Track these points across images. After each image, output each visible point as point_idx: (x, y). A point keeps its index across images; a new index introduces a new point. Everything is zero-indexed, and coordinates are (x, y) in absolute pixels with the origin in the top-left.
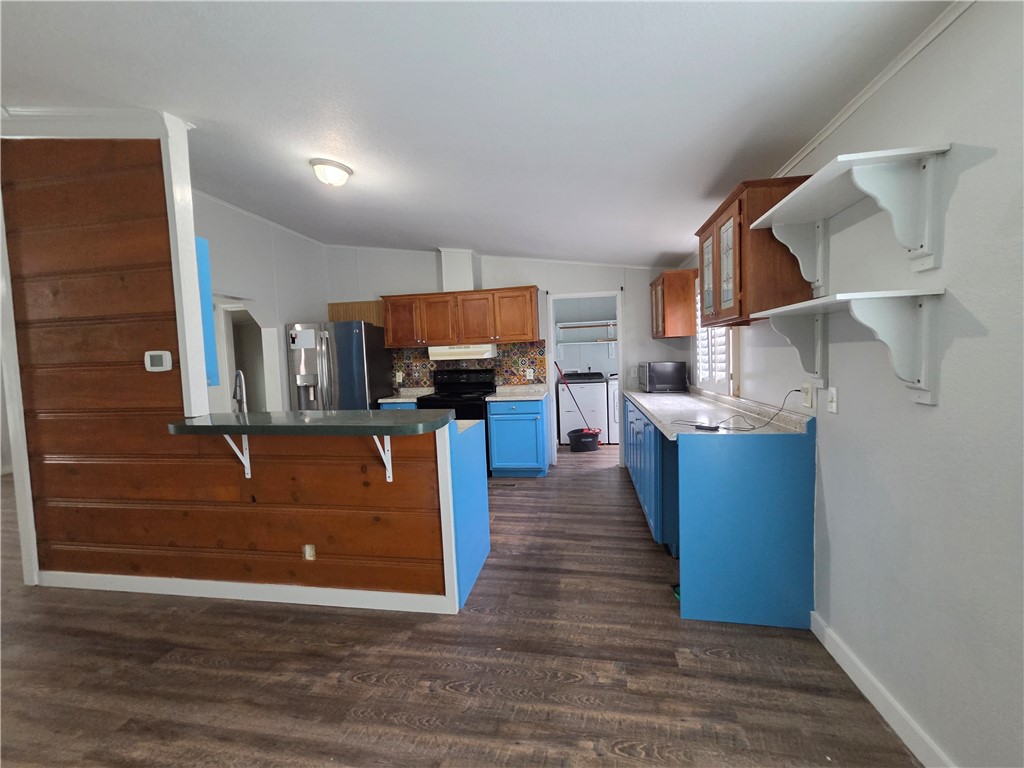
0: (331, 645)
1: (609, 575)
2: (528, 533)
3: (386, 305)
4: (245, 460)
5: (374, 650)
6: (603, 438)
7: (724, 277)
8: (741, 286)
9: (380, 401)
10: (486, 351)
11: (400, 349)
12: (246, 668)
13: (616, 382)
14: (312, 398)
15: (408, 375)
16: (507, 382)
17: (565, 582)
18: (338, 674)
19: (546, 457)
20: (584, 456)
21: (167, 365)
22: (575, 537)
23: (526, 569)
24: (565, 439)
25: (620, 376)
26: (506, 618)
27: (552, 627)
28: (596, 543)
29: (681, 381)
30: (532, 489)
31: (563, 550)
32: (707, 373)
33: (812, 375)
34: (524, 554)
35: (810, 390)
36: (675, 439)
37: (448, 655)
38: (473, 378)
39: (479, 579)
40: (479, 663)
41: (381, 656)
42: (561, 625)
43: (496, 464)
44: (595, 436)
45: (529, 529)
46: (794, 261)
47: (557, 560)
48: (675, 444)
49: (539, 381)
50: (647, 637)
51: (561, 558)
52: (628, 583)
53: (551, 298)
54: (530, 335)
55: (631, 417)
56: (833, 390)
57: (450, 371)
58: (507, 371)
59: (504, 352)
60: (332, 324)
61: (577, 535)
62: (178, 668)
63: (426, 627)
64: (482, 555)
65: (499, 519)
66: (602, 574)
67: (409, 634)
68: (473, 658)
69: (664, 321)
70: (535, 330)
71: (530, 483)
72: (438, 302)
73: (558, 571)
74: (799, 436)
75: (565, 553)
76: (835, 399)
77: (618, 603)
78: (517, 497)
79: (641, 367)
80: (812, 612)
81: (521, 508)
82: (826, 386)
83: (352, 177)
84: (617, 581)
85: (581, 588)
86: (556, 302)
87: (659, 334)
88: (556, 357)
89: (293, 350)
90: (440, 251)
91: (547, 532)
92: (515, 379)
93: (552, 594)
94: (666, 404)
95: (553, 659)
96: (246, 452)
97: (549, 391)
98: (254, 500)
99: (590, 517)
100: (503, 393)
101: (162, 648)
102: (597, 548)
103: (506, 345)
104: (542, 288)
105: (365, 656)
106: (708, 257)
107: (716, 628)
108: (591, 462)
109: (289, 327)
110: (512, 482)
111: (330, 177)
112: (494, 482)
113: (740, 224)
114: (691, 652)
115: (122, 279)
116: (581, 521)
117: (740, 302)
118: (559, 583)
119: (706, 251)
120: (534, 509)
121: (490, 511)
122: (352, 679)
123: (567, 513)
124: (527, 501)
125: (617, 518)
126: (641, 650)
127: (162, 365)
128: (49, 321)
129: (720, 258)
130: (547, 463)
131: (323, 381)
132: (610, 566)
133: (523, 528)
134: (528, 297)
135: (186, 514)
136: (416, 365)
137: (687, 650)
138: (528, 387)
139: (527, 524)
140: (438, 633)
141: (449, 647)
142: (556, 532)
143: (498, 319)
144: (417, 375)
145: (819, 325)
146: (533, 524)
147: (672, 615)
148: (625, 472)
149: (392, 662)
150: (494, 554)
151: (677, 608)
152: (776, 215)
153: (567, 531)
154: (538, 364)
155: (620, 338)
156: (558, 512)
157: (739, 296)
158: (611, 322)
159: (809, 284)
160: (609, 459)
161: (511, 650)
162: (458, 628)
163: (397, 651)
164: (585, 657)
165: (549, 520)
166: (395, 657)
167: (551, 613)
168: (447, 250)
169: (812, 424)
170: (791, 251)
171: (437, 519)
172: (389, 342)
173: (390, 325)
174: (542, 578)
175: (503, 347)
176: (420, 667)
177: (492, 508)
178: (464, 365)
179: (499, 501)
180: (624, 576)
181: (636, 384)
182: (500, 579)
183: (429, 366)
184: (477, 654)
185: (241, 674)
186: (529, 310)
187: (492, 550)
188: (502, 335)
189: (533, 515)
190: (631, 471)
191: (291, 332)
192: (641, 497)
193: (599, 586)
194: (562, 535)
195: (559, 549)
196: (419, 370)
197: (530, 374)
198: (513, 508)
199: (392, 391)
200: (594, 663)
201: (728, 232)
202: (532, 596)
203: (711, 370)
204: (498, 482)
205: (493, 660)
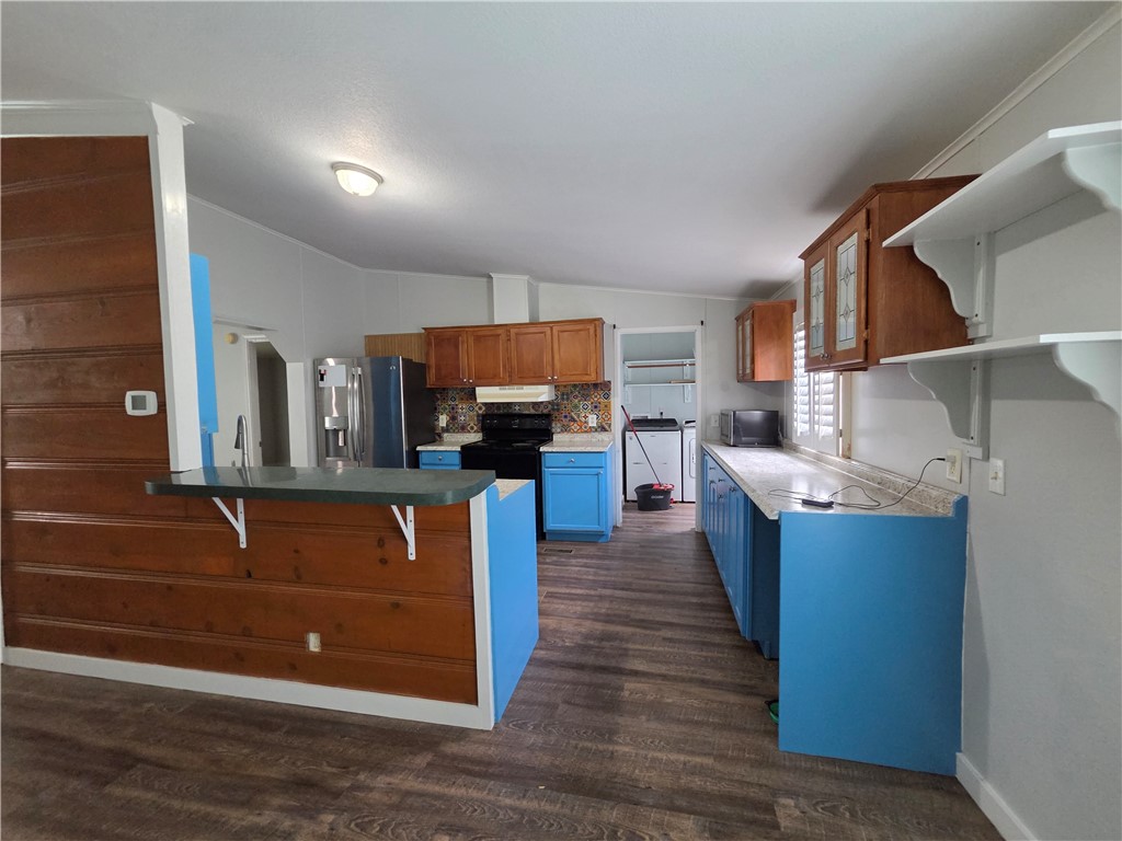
0: (329, 769)
1: (683, 680)
2: (584, 617)
3: (430, 339)
4: (240, 527)
5: (382, 781)
6: (676, 495)
7: (841, 309)
8: (867, 320)
9: (419, 448)
10: (541, 394)
11: (444, 389)
12: (219, 802)
13: (694, 431)
14: (341, 443)
15: (453, 418)
16: (566, 429)
17: (630, 686)
18: (330, 818)
19: (609, 517)
20: (653, 516)
21: (151, 408)
22: (642, 623)
23: (580, 667)
24: (632, 495)
25: (698, 423)
26: (553, 739)
27: (612, 756)
28: (668, 633)
29: (773, 433)
30: (592, 557)
31: (627, 641)
32: (807, 427)
33: (965, 440)
34: (579, 645)
35: (958, 459)
36: (776, 518)
37: (474, 793)
38: (528, 424)
39: (523, 678)
40: (514, 809)
41: (390, 790)
42: (624, 754)
43: (551, 524)
44: (667, 492)
45: (587, 610)
46: (942, 289)
47: (620, 655)
48: (776, 525)
49: (603, 428)
50: (736, 777)
51: (625, 653)
52: (708, 693)
53: (619, 333)
54: (593, 375)
55: (712, 475)
56: (997, 464)
57: (500, 415)
58: (566, 417)
59: (563, 394)
60: (368, 358)
61: (643, 621)
62: (136, 794)
63: (452, 748)
64: (527, 646)
65: (550, 595)
66: (675, 679)
67: (429, 757)
68: (507, 799)
69: (753, 362)
70: (600, 369)
71: (591, 550)
72: (487, 335)
73: (620, 671)
74: (944, 519)
75: (630, 646)
76: (1001, 475)
77: (697, 723)
78: (574, 567)
79: (723, 415)
80: (958, 754)
81: (578, 582)
82: (986, 457)
83: (382, 186)
84: (695, 690)
85: (650, 698)
86: (624, 337)
87: (746, 377)
88: (623, 400)
89: (322, 389)
90: (490, 277)
91: (608, 615)
92: (575, 426)
93: (612, 705)
94: (757, 465)
95: (612, 808)
96: (241, 517)
97: (614, 440)
98: (249, 575)
99: (660, 597)
100: (562, 442)
101: (123, 762)
102: (670, 640)
103: (565, 386)
104: (609, 321)
105: (371, 789)
106: (818, 284)
107: (827, 768)
108: (662, 523)
109: (318, 362)
110: (569, 548)
111: (355, 185)
112: (546, 546)
113: (868, 242)
114: (796, 806)
115: (103, 304)
116: (649, 603)
117: (866, 342)
118: (621, 689)
119: (814, 277)
120: (595, 584)
121: (539, 584)
122: (348, 827)
123: (633, 590)
124: (587, 573)
125: (694, 600)
126: (730, 799)
127: (145, 409)
128: (22, 352)
129: (836, 286)
130: (610, 525)
131: (354, 423)
132: (686, 668)
133: (579, 608)
134: (592, 331)
135: (169, 588)
136: (463, 407)
137: (791, 802)
138: (590, 435)
139: (584, 604)
140: (465, 759)
141: (478, 780)
142: (619, 616)
143: (557, 357)
144: (463, 418)
145: (977, 377)
146: (592, 604)
147: (766, 742)
148: (702, 538)
149: (403, 801)
150: (543, 643)
151: (773, 733)
152: (921, 231)
153: (633, 616)
154: (603, 409)
155: (699, 379)
156: (623, 589)
157: (864, 335)
158: (688, 361)
159: (961, 320)
160: (683, 520)
161: (558, 790)
162: (492, 751)
163: (413, 784)
164: (653, 806)
165: (612, 599)
166: (408, 793)
167: (609, 734)
168: (501, 276)
169: (962, 505)
170: (940, 276)
171: (469, 608)
172: (431, 379)
173: (433, 362)
174: (601, 681)
175: (562, 389)
176: (438, 811)
177: (542, 580)
178: (517, 408)
179: (552, 571)
180: (703, 683)
181: (717, 435)
182: (549, 680)
183: (477, 408)
184: (514, 793)
185: (210, 809)
186: (593, 347)
187: (541, 638)
188: (562, 375)
189: (593, 592)
190: (710, 538)
191: (320, 368)
192: (723, 575)
193: (672, 697)
194: (626, 621)
195: (622, 640)
196: (466, 414)
197: (592, 421)
198: (567, 582)
199: (434, 436)
200: (667, 817)
201: (849, 253)
202: (588, 707)
203: (812, 422)
204: (550, 546)
205: (534, 805)
